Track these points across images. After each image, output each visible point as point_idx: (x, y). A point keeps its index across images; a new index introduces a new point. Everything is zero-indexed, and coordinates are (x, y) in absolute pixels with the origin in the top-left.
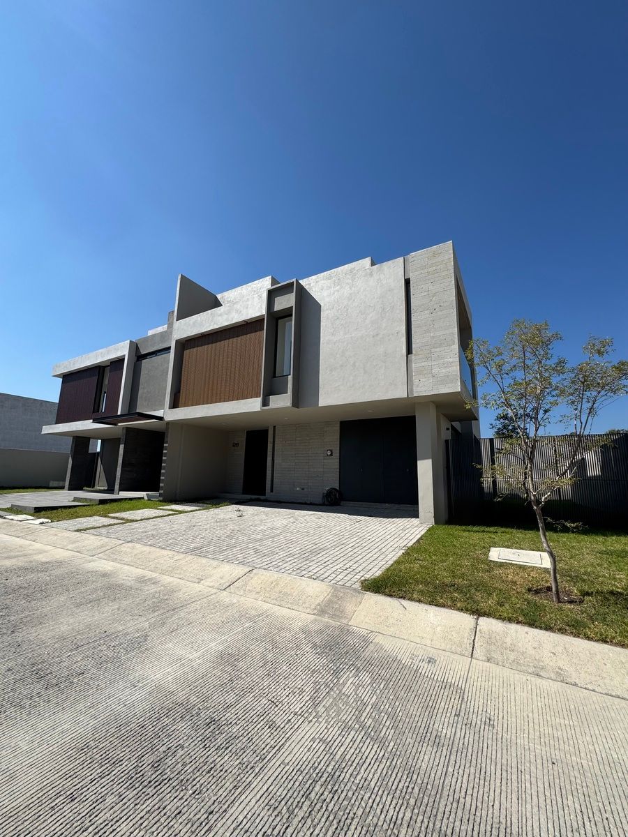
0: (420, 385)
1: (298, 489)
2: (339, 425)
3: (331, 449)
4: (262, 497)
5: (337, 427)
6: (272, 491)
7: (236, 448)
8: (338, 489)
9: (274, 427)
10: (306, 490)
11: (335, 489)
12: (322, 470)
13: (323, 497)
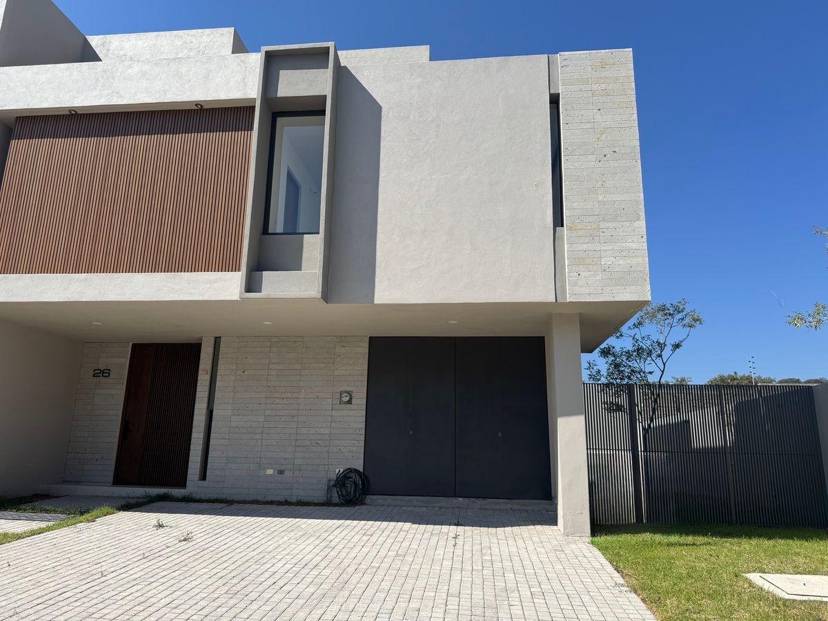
0: (580, 283)
1: (270, 472)
2: (367, 345)
3: (348, 389)
4: (176, 492)
5: (364, 349)
6: (203, 476)
7: (102, 380)
8: (361, 470)
9: (217, 340)
10: (287, 473)
11: (356, 471)
12: (327, 431)
13: (329, 487)
